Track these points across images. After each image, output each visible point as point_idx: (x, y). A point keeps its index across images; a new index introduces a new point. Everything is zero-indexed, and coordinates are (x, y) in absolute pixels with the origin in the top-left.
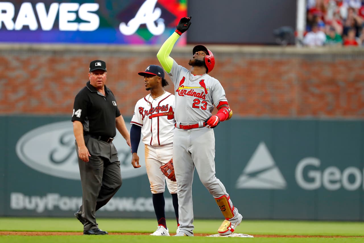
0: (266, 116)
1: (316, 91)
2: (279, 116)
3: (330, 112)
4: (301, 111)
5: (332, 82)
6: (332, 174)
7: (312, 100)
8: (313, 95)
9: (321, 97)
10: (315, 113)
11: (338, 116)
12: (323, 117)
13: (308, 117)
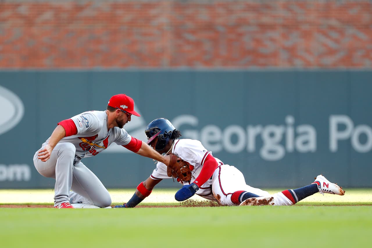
0: (133, 68)
1: (191, 37)
2: (148, 68)
3: (207, 63)
4: (174, 62)
5: (209, 27)
6: (211, 134)
7: (187, 48)
8: (188, 42)
9: (198, 44)
10: (190, 62)
11: (218, 67)
12: (200, 67)
13: (183, 68)
